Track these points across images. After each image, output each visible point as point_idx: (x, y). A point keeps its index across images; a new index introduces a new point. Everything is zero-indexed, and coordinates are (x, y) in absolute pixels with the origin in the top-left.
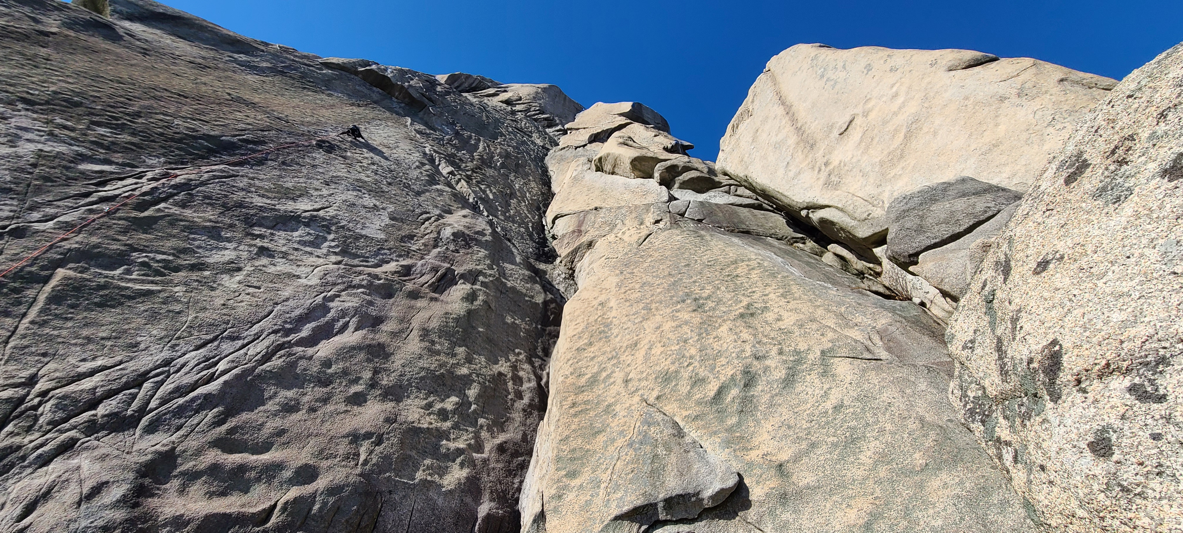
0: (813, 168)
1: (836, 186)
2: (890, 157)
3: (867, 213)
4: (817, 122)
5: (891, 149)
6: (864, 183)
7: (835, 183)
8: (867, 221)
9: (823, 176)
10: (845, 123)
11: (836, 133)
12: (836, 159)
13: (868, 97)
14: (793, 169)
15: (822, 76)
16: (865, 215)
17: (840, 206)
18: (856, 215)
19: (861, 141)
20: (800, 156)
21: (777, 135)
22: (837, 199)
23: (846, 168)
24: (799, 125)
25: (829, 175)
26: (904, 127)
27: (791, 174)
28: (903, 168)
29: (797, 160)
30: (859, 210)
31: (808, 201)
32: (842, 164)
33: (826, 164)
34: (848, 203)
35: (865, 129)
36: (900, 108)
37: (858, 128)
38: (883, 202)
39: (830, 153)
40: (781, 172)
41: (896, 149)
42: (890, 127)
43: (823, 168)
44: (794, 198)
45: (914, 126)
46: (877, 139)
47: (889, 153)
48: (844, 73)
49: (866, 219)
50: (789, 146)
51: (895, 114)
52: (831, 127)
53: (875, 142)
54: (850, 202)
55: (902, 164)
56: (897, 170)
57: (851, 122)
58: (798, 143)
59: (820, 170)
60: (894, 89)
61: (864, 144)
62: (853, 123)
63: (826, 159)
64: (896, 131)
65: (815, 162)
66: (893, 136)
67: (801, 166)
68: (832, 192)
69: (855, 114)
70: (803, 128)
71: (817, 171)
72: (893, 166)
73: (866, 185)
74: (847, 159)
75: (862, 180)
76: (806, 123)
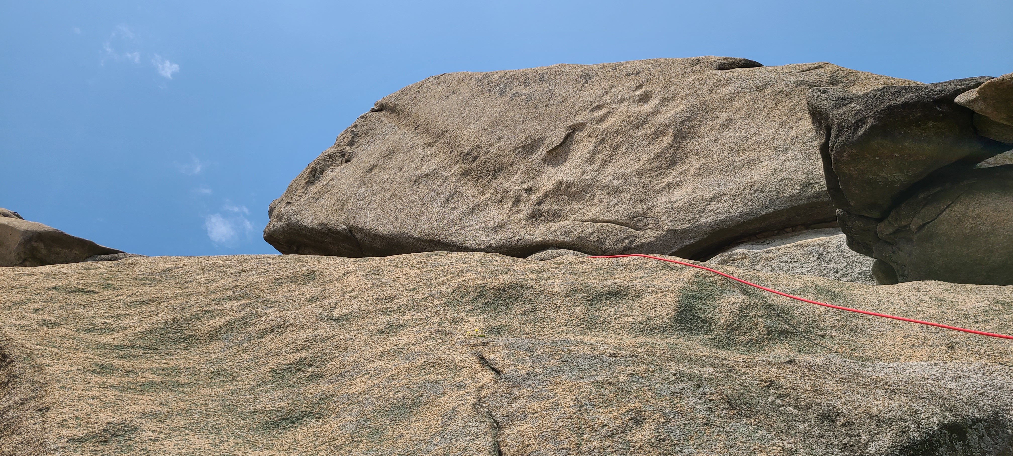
0: (501, 201)
1: (556, 216)
2: (655, 164)
4: (501, 142)
5: (653, 155)
6: (615, 200)
7: (552, 212)
9: (526, 207)
10: (560, 136)
11: (542, 151)
12: (547, 182)
13: (597, 104)
14: (460, 207)
15: (503, 93)
16: (626, 243)
17: (569, 239)
19: (595, 153)
20: (470, 189)
21: (419, 167)
22: (561, 232)
23: (572, 190)
24: (466, 150)
25: (539, 203)
26: (672, 126)
28: (679, 175)
30: (611, 240)
32: (563, 186)
33: (529, 191)
35: (601, 137)
36: (657, 109)
37: (585, 141)
38: (657, 219)
39: (534, 179)
40: (434, 212)
41: (664, 153)
42: (647, 129)
43: (524, 196)
45: (686, 125)
46: (625, 147)
47: (651, 161)
48: (544, 86)
49: (625, 250)
50: (448, 178)
51: (650, 115)
52: (531, 147)
53: (620, 151)
54: (590, 230)
55: (676, 170)
56: (672, 177)
57: (569, 135)
58: (466, 174)
59: (517, 201)
60: (641, 91)
61: (601, 156)
62: (575, 137)
63: (526, 185)
64: (658, 134)
65: (506, 192)
66: (653, 139)
67: (475, 202)
68: (547, 226)
69: (575, 125)
70: (474, 154)
71: (511, 203)
72: (662, 175)
73: (617, 204)
74: (571, 179)
75: (608, 199)
76: (478, 146)
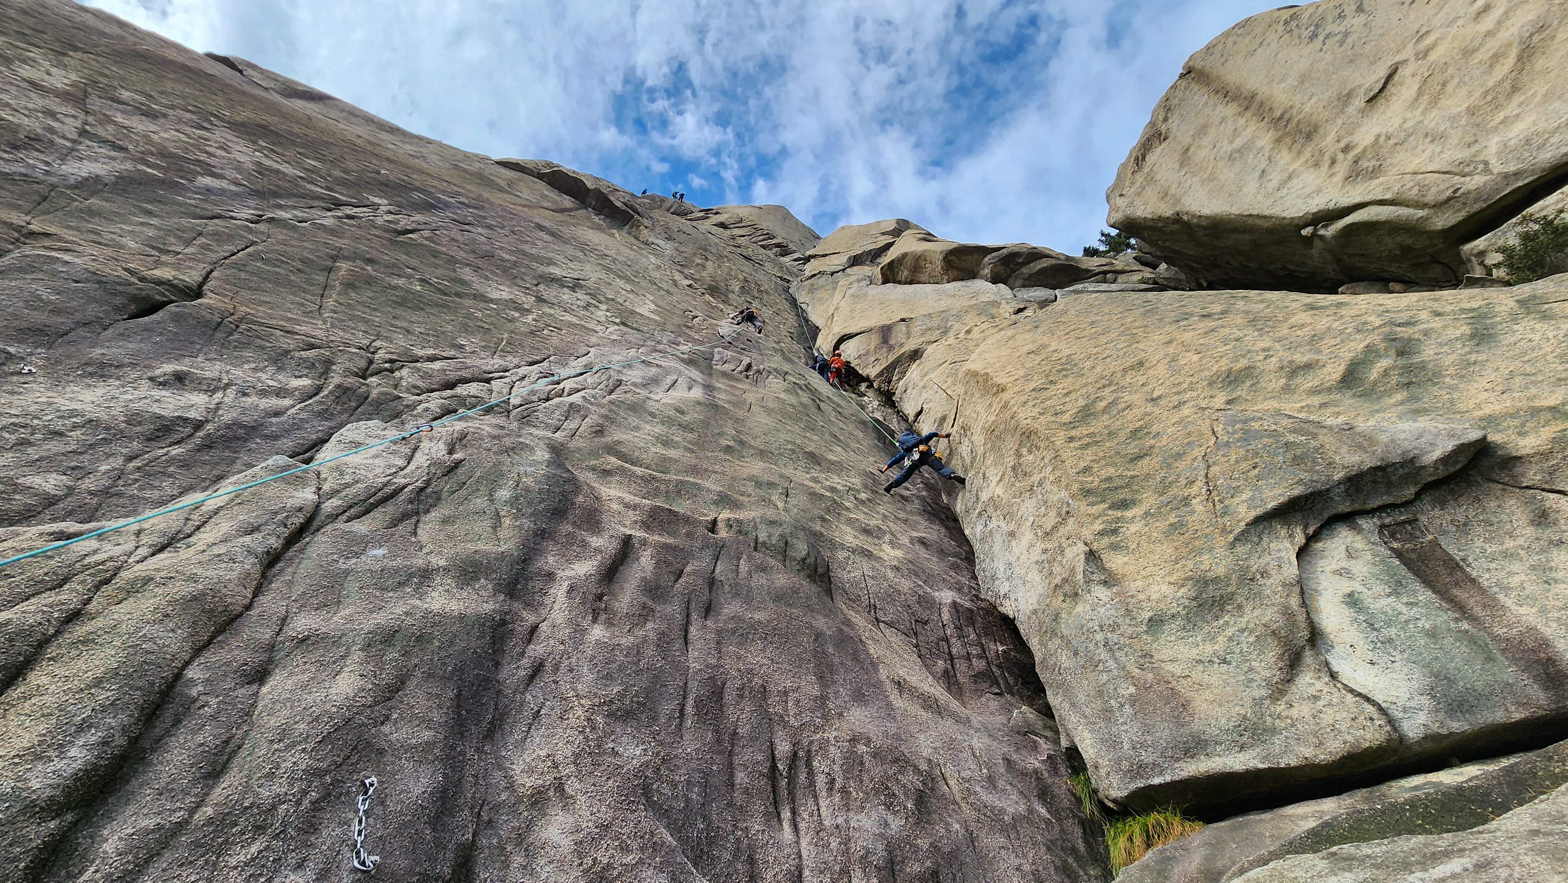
0: (1317, 165)
1: (1375, 172)
2: (1489, 98)
3: (1451, 191)
4: (1314, 99)
5: (1490, 84)
6: (1439, 148)
7: (1370, 169)
8: (1452, 202)
9: (1342, 168)
10: (1378, 81)
11: (1359, 102)
12: (1364, 137)
13: (1423, 31)
14: (1276, 177)
15: (1314, 36)
16: (1448, 193)
17: (1388, 196)
18: (1426, 200)
19: (1418, 96)
20: (1284, 157)
21: (1231, 142)
22: (1380, 189)
23: (1391, 142)
24: (1278, 114)
25: (1356, 162)
26: (1515, 45)
27: (1271, 186)
28: (1520, 105)
29: (1282, 162)
30: (1434, 190)
31: (1314, 210)
32: (1382, 139)
33: (1346, 150)
34: (1408, 187)
35: (1426, 75)
36: (1499, 23)
37: (1409, 81)
38: (1486, 163)
39: (1351, 134)
40: (1251, 186)
41: (1502, 81)
42: (1483, 55)
43: (1341, 156)
44: (1285, 214)
45: (1536, 38)
46: (1455, 81)
47: (1487, 93)
48: (1362, 19)
49: (1449, 199)
50: (1262, 148)
51: (1490, 34)
52: (1347, 98)
53: (1450, 88)
54: (1411, 184)
55: (1517, 99)
56: (1511, 109)
57: (1389, 78)
58: (1278, 140)
59: (1333, 162)
61: (1426, 97)
62: (1396, 78)
63: (1342, 144)
64: (1496, 57)
65: (1322, 153)
66: (1491, 66)
67: (1291, 169)
68: (1365, 185)
69: (1397, 63)
70: (1286, 116)
71: (1327, 165)
72: (1498, 107)
73: (1442, 152)
74: (1391, 130)
75: (1432, 146)
76: (1291, 107)
